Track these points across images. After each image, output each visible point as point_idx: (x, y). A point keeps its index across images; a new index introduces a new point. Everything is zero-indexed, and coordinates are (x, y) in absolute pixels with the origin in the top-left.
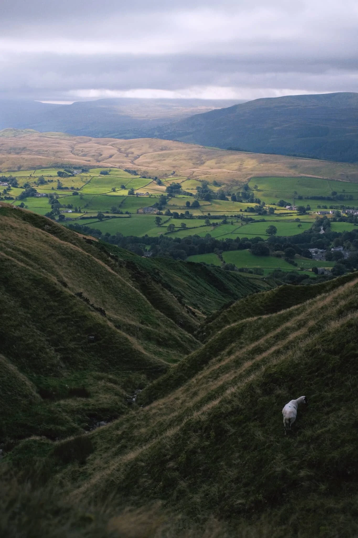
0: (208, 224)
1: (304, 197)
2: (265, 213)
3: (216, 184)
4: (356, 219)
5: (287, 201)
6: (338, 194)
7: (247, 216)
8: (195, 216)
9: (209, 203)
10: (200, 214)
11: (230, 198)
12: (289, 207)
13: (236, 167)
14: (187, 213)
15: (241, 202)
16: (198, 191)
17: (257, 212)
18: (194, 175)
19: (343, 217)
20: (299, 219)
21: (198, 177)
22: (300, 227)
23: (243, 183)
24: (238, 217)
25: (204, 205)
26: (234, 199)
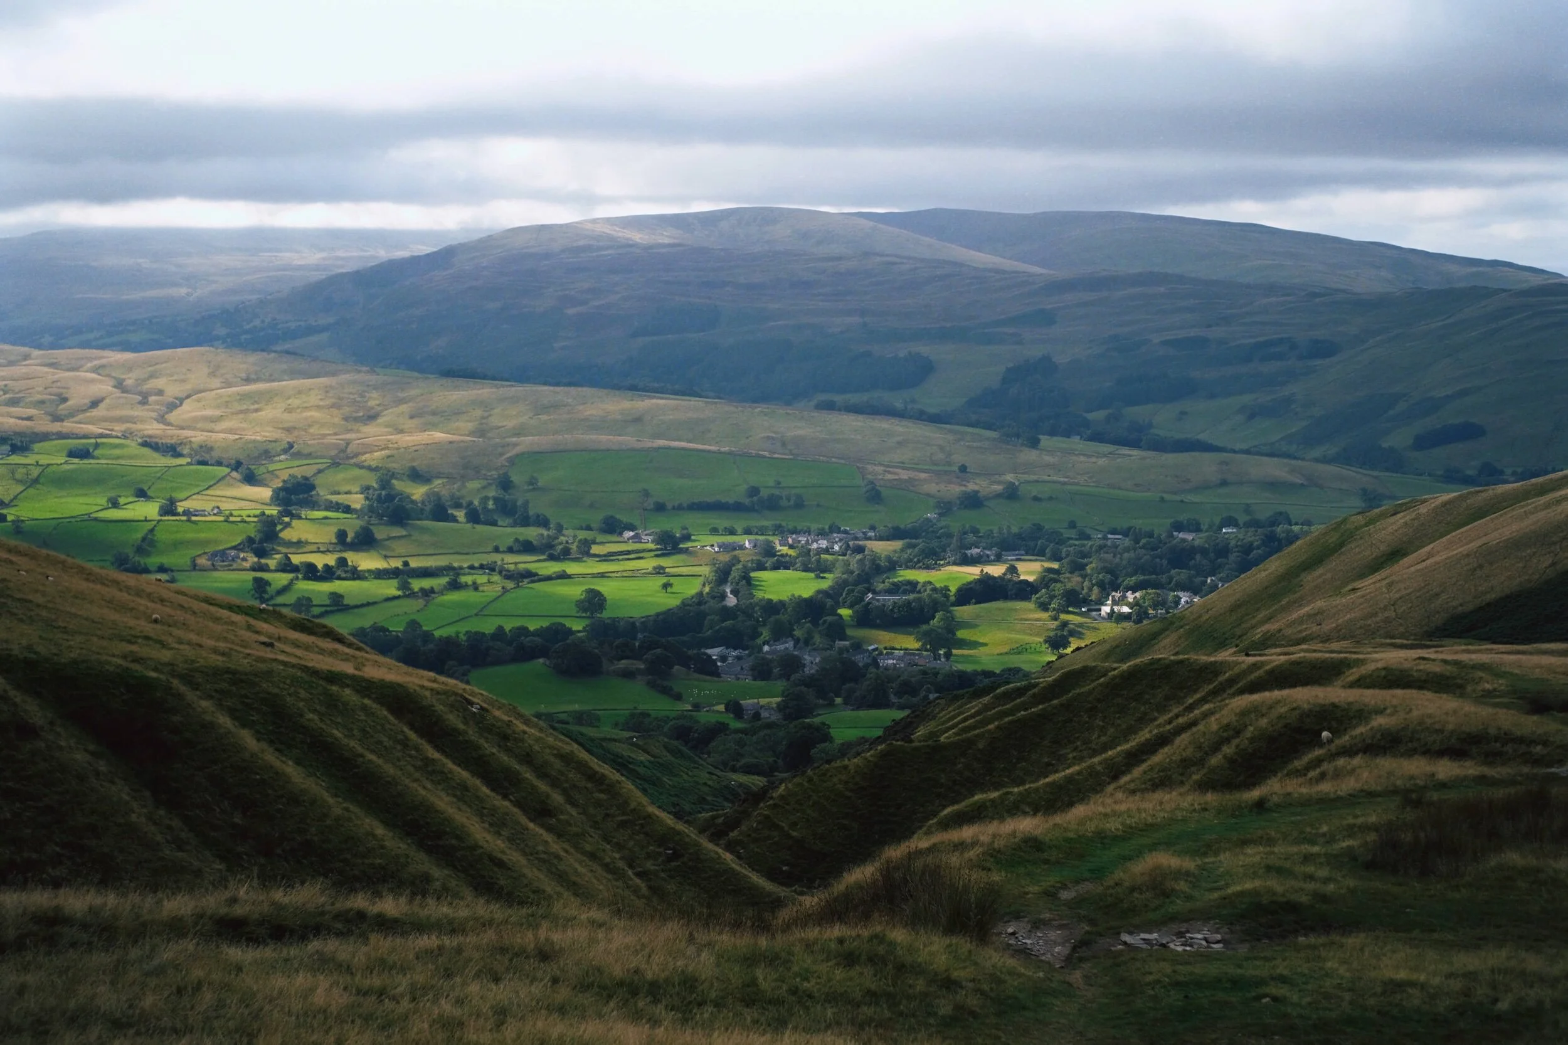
1: (669, 506)
2: (565, 555)
3: (416, 476)
4: (818, 561)
5: (624, 518)
6: (764, 493)
7: (516, 563)
8: (364, 571)
9: (404, 533)
10: (380, 564)
11: (460, 515)
12: (632, 534)
13: (470, 426)
14: (342, 562)
15: (494, 523)
16: (367, 498)
17: (543, 553)
18: (349, 450)
19: (782, 556)
20: (663, 568)
21: (363, 458)
22: (669, 590)
23: (496, 469)
24: (491, 568)
25: (389, 538)
26: (474, 517)
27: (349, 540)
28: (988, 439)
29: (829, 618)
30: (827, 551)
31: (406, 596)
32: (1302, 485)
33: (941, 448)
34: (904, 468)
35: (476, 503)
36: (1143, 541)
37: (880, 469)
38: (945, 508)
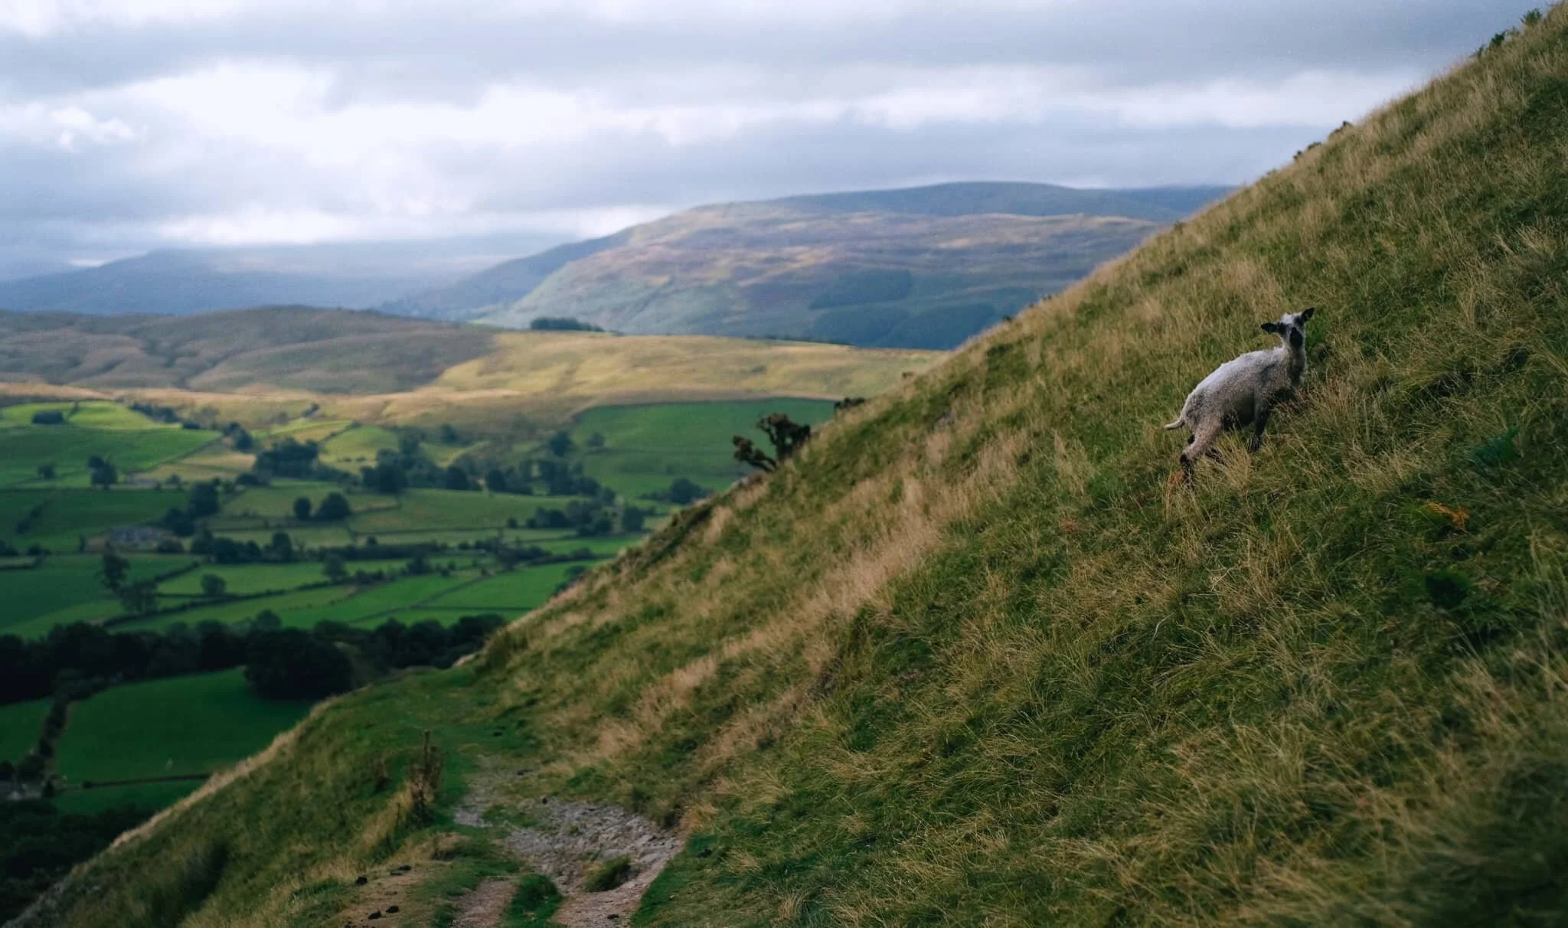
0: (337, 578)
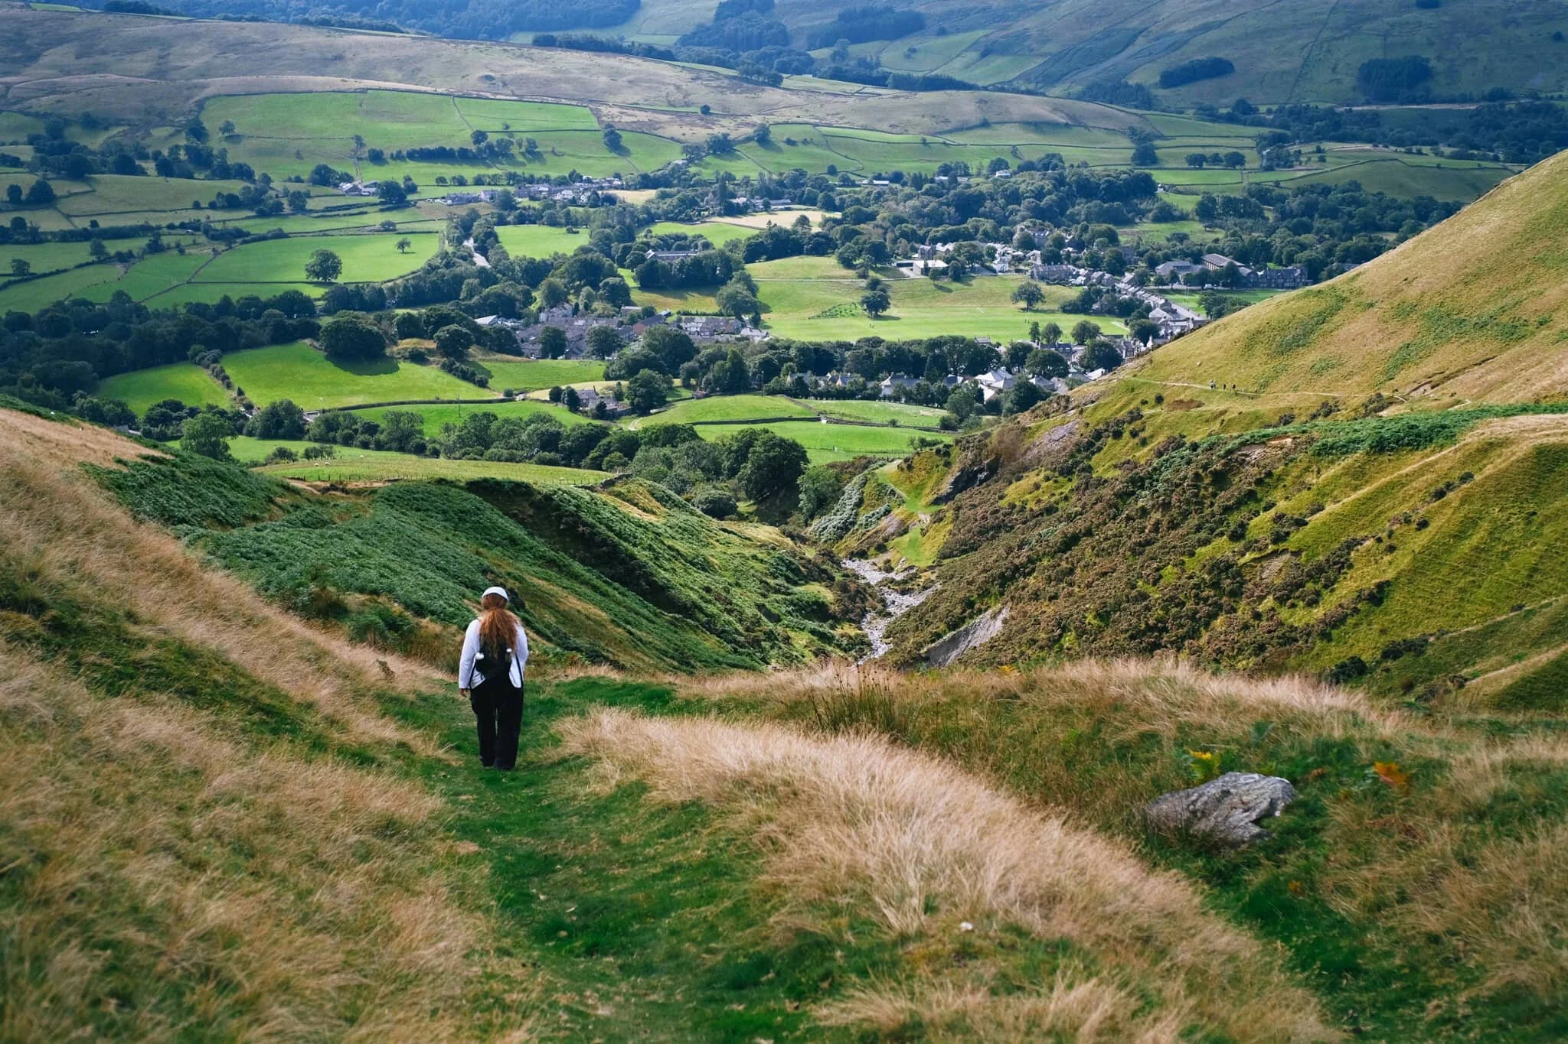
0: (104, 257)
1: (387, 154)
2: (275, 211)
3: (92, 123)
4: (568, 214)
5: (339, 168)
6: (492, 138)
7: (224, 221)
8: (45, 233)
9: (88, 189)
10: (65, 226)
11: (150, 166)
12: (350, 185)
13: (148, 66)
14: (19, 223)
15: (191, 177)
16: (37, 150)
17: (252, 209)
18: (10, 96)
19: (524, 208)
20: (393, 224)
21: (27, 103)
22: (406, 249)
23: (184, 114)
24: (194, 227)
25: (71, 195)
26: (166, 168)
27: (23, 197)
28: (727, 77)
29: (611, 280)
30: (574, 202)
31: (100, 262)
32: (1067, 125)
33: (678, 88)
34: (641, 109)
35: (165, 153)
36: (926, 186)
37: (615, 111)
38: (694, 153)
